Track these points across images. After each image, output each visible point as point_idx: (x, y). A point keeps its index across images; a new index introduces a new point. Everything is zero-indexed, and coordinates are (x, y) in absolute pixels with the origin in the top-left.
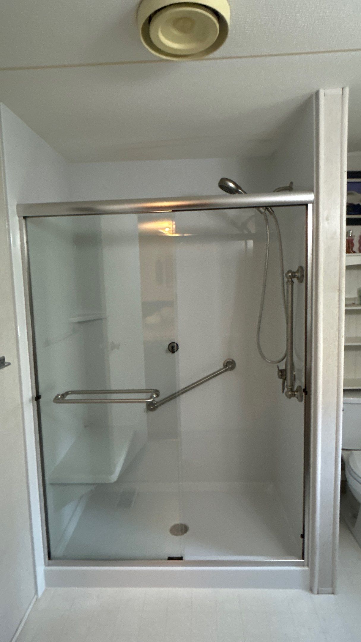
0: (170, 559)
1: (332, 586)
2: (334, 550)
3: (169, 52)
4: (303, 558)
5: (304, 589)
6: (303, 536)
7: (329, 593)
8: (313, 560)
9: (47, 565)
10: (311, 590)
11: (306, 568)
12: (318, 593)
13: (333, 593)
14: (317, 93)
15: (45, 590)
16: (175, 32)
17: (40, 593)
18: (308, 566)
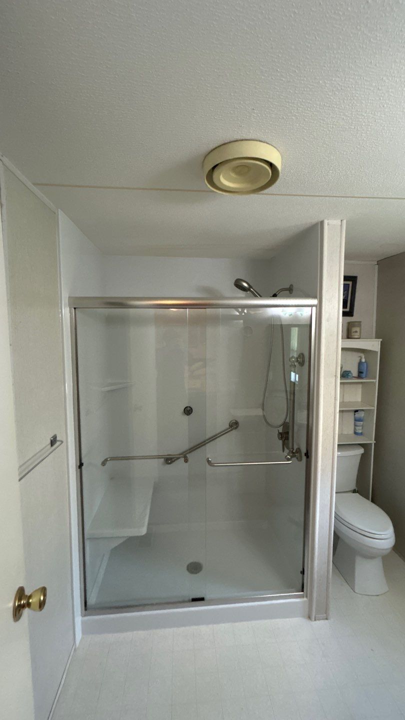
0: (194, 600)
1: (326, 614)
2: (328, 583)
3: (224, 188)
4: (303, 592)
5: (303, 617)
6: (303, 572)
7: (323, 619)
8: (312, 592)
9: (84, 615)
10: (309, 618)
11: (305, 599)
12: (315, 620)
13: (327, 619)
14: (322, 223)
15: (82, 638)
16: (233, 175)
17: (78, 642)
18: (307, 597)
